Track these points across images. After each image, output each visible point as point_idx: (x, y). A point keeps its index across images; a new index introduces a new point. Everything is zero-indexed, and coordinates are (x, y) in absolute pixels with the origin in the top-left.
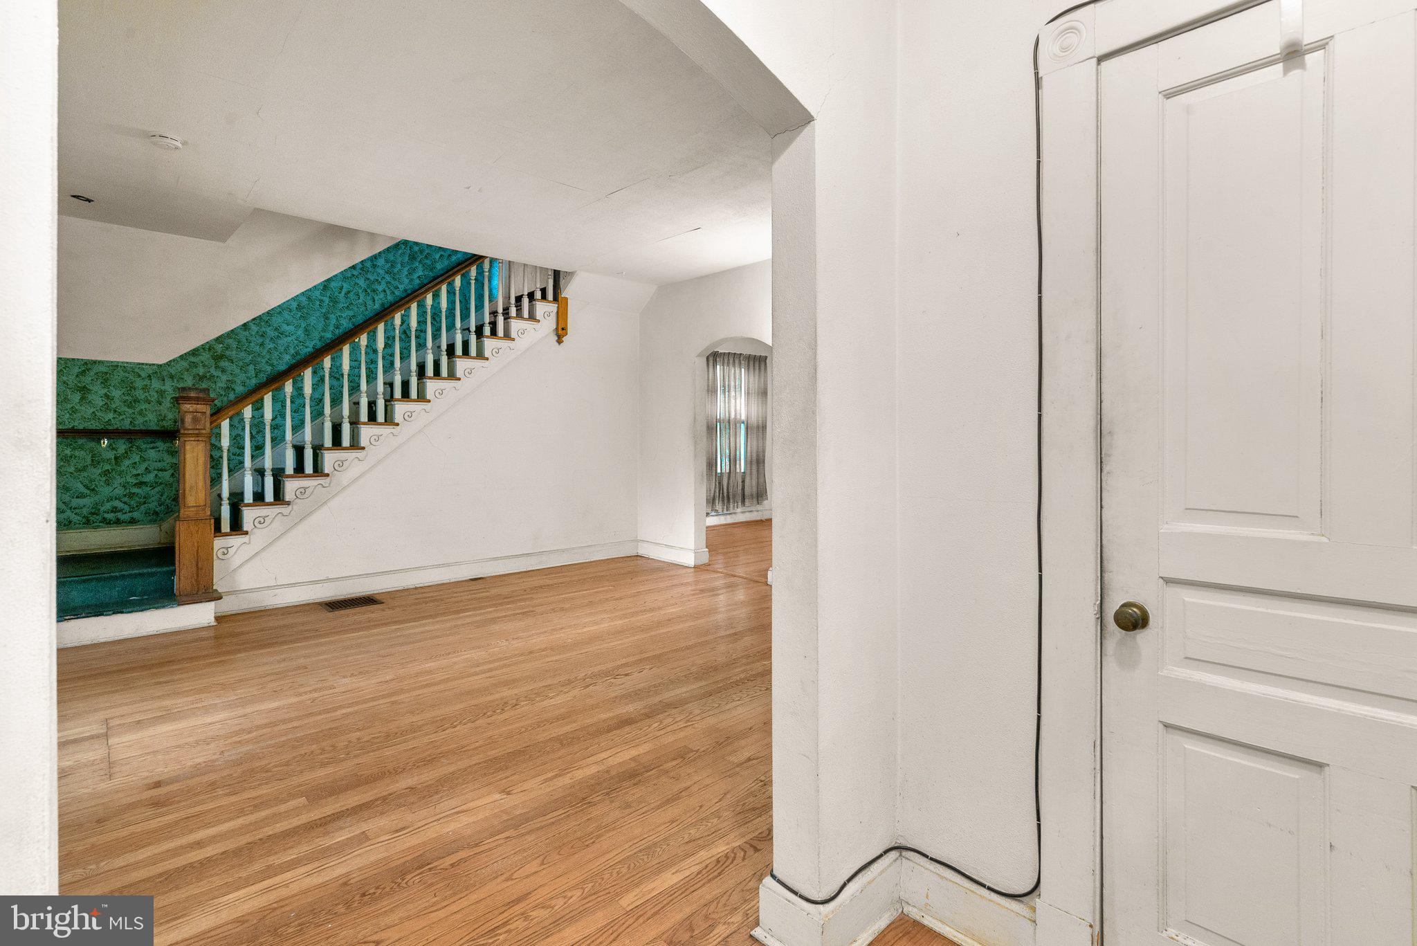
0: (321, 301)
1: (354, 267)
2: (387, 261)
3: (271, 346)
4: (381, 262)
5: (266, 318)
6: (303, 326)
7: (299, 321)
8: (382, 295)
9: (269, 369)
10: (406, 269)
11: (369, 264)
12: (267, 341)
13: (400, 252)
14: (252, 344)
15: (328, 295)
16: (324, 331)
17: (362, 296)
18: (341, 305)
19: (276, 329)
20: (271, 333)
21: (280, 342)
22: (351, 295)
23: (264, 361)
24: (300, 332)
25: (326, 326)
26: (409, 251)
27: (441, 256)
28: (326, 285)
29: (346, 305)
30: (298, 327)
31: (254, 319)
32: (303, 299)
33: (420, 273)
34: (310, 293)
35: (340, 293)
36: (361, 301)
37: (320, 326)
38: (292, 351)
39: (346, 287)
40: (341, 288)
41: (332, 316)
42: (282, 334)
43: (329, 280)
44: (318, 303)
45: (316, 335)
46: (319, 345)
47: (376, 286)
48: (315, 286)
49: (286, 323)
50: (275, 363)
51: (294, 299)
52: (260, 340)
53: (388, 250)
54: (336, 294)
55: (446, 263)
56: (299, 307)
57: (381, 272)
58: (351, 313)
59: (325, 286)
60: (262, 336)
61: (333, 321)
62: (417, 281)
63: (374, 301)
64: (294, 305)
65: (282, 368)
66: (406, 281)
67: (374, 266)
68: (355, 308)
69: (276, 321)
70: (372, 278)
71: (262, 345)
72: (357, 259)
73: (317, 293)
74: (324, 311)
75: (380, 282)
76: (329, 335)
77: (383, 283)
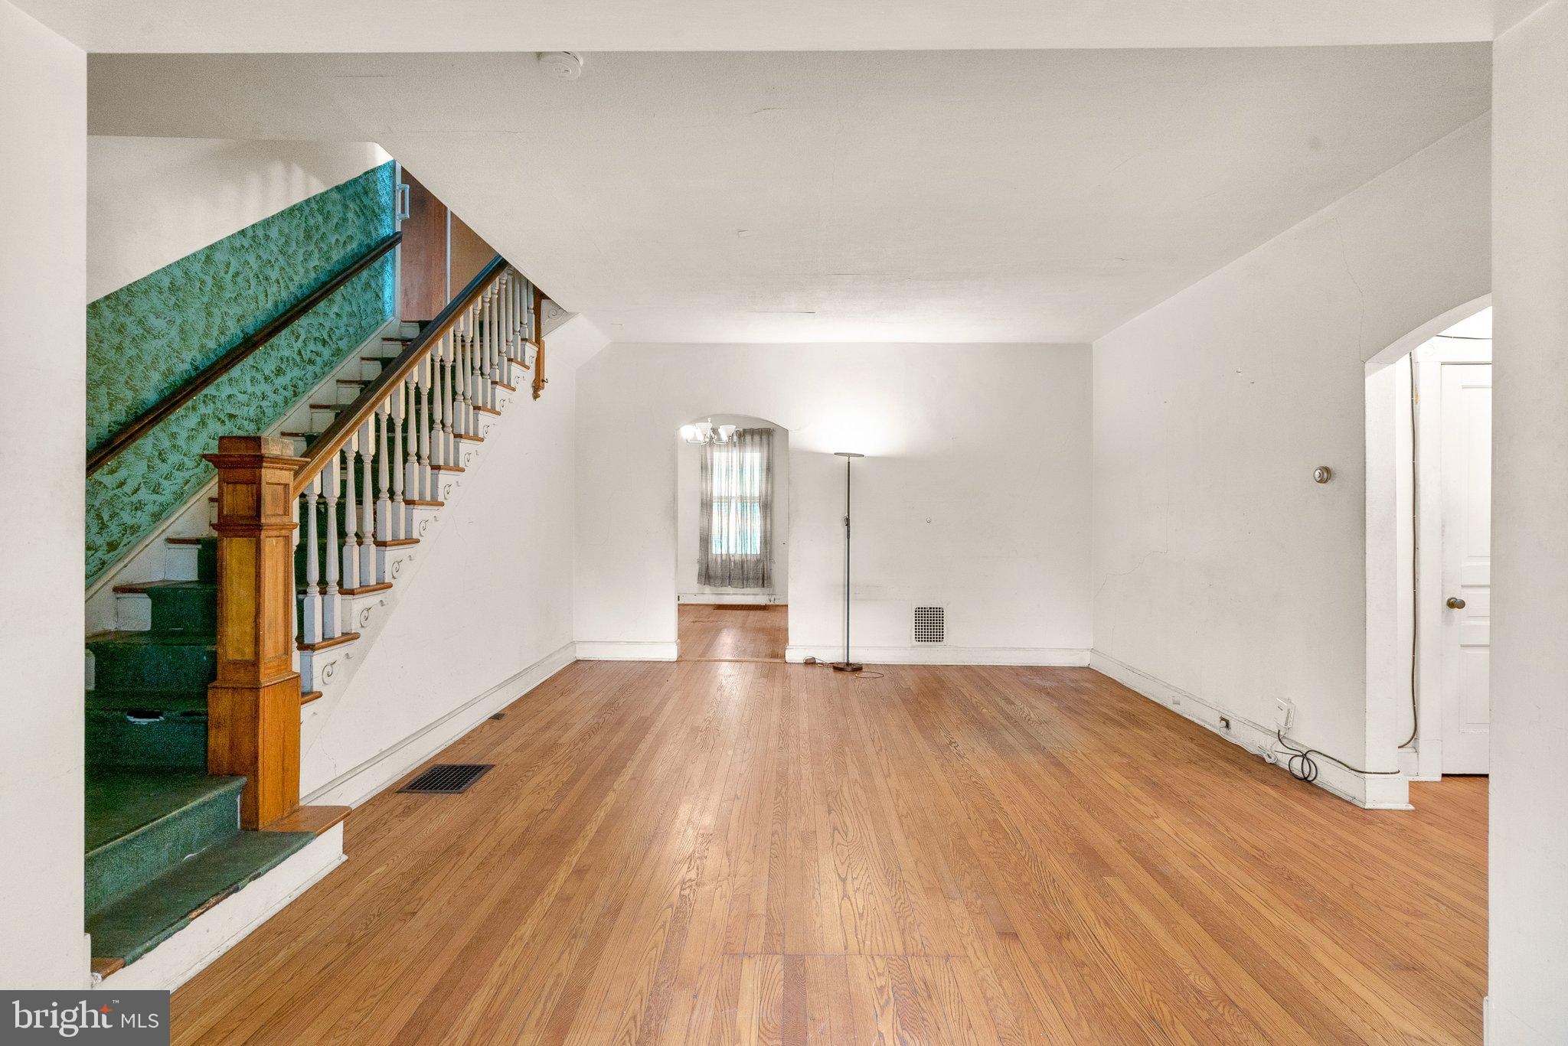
0: (203, 282)
1: (243, 232)
2: (281, 232)
3: (133, 352)
4: (274, 233)
5: (125, 298)
6: (179, 321)
7: (173, 313)
8: (274, 289)
9: (129, 394)
10: (302, 251)
11: (260, 233)
12: (127, 343)
13: (295, 222)
14: (105, 346)
15: (212, 273)
16: (206, 335)
17: (253, 282)
18: (227, 295)
19: (140, 322)
20: (134, 329)
21: (145, 346)
22: (239, 279)
23: (122, 379)
24: (174, 332)
25: (208, 326)
26: (304, 224)
27: (337, 240)
28: (209, 254)
29: (233, 296)
30: (171, 322)
31: (107, 298)
32: (178, 273)
33: (316, 263)
34: (187, 264)
35: (226, 273)
36: (251, 292)
37: (201, 326)
38: (163, 367)
39: (234, 265)
40: (228, 265)
41: (216, 311)
42: (149, 333)
43: (211, 247)
44: (198, 284)
45: (195, 341)
46: (202, 362)
47: (269, 272)
48: (194, 255)
49: (155, 314)
50: (138, 384)
51: (166, 270)
52: (116, 340)
53: (282, 214)
54: (222, 274)
55: (342, 253)
56: (173, 288)
57: (275, 249)
58: (239, 311)
59: (208, 257)
60: (120, 331)
61: (218, 321)
62: (313, 275)
63: (266, 296)
64: (166, 283)
65: (151, 396)
66: (302, 271)
67: (267, 237)
68: (245, 305)
69: (141, 306)
70: (264, 257)
71: (119, 348)
72: (247, 222)
73: (196, 268)
74: (205, 299)
75: (272, 266)
76: (212, 344)
77: (277, 268)
